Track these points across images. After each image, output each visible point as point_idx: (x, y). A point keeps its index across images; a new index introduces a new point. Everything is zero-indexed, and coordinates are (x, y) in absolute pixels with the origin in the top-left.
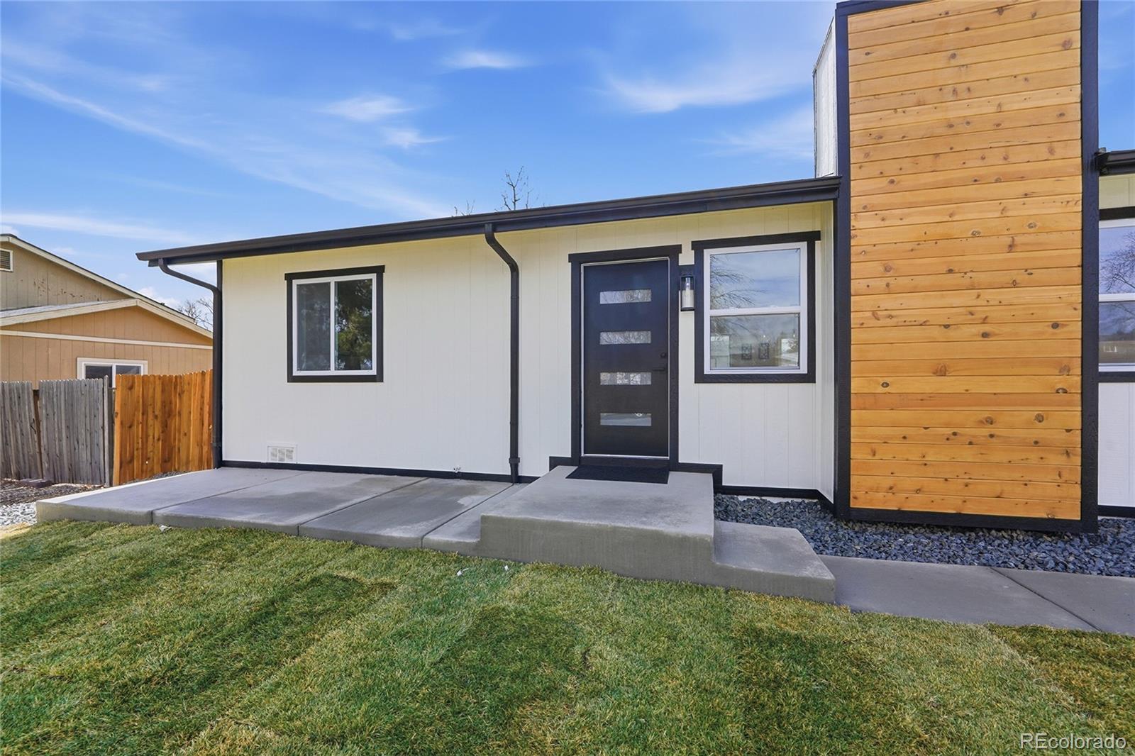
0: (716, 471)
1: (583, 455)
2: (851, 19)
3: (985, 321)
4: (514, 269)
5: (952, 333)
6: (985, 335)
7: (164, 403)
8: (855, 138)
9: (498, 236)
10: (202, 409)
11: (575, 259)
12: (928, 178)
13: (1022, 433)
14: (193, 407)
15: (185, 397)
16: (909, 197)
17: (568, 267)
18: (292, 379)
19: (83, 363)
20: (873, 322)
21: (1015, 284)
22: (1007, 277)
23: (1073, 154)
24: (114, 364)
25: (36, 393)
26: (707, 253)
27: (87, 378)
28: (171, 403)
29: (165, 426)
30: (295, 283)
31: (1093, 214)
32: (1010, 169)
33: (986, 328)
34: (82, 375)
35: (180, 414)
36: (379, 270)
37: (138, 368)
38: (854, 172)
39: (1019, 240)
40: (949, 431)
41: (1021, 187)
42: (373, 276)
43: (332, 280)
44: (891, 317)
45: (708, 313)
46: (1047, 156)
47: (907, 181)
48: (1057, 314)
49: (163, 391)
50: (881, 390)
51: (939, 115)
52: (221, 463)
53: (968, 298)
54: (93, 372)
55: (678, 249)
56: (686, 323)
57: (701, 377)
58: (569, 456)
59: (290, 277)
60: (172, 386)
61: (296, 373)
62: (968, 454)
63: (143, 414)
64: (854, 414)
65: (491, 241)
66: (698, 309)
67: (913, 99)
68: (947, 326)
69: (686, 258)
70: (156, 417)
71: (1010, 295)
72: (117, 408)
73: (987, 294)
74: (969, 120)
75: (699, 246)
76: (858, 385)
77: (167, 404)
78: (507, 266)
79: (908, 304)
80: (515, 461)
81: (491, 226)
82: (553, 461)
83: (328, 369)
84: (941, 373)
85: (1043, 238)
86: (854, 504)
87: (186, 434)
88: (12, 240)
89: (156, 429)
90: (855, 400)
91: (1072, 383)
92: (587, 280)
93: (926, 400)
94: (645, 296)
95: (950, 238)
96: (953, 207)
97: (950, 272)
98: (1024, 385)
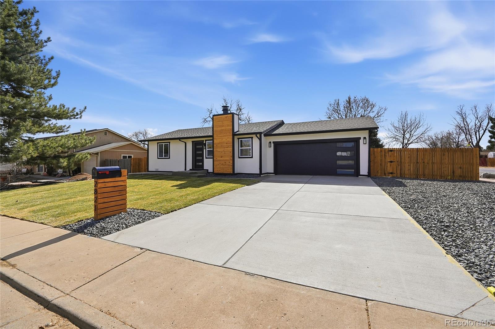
0: (207, 170)
1: (194, 168)
2: (214, 117)
5: (222, 153)
8: (214, 131)
10: (145, 164)
11: (192, 141)
13: (229, 164)
14: (143, 163)
15: (142, 162)
16: (218, 137)
18: (158, 158)
19: (122, 155)
20: (216, 151)
21: (227, 148)
23: (231, 134)
24: (127, 155)
25: (119, 161)
26: (207, 141)
29: (139, 167)
30: (159, 144)
32: (227, 135)
33: (225, 152)
34: (122, 158)
35: (141, 165)
36: (169, 142)
37: (131, 156)
38: (214, 135)
40: (222, 164)
41: (228, 137)
42: (169, 143)
43: (163, 144)
45: (207, 149)
46: (229, 134)
48: (230, 151)
49: (138, 160)
50: (216, 159)
52: (148, 171)
53: (223, 149)
54: (125, 157)
55: (204, 141)
56: (205, 150)
57: (206, 158)
58: (192, 169)
59: (158, 143)
60: (140, 160)
61: (159, 157)
62: (224, 166)
64: (214, 162)
65: (180, 140)
67: (219, 126)
69: (204, 142)
70: (137, 165)
72: (132, 164)
73: (225, 148)
74: (223, 129)
75: (206, 140)
76: (214, 159)
77: (139, 163)
78: (184, 143)
79: (219, 150)
80: (185, 169)
81: (180, 139)
82: (190, 169)
83: (163, 157)
84: (221, 157)
85: (229, 143)
86: (214, 172)
87: (142, 169)
88: (108, 130)
89: (137, 167)
90: (214, 160)
91: (232, 158)
92: (195, 144)
93: (220, 160)
94: (201, 146)
95: (222, 142)
96: (222, 139)
97: (222, 146)
98: (228, 158)
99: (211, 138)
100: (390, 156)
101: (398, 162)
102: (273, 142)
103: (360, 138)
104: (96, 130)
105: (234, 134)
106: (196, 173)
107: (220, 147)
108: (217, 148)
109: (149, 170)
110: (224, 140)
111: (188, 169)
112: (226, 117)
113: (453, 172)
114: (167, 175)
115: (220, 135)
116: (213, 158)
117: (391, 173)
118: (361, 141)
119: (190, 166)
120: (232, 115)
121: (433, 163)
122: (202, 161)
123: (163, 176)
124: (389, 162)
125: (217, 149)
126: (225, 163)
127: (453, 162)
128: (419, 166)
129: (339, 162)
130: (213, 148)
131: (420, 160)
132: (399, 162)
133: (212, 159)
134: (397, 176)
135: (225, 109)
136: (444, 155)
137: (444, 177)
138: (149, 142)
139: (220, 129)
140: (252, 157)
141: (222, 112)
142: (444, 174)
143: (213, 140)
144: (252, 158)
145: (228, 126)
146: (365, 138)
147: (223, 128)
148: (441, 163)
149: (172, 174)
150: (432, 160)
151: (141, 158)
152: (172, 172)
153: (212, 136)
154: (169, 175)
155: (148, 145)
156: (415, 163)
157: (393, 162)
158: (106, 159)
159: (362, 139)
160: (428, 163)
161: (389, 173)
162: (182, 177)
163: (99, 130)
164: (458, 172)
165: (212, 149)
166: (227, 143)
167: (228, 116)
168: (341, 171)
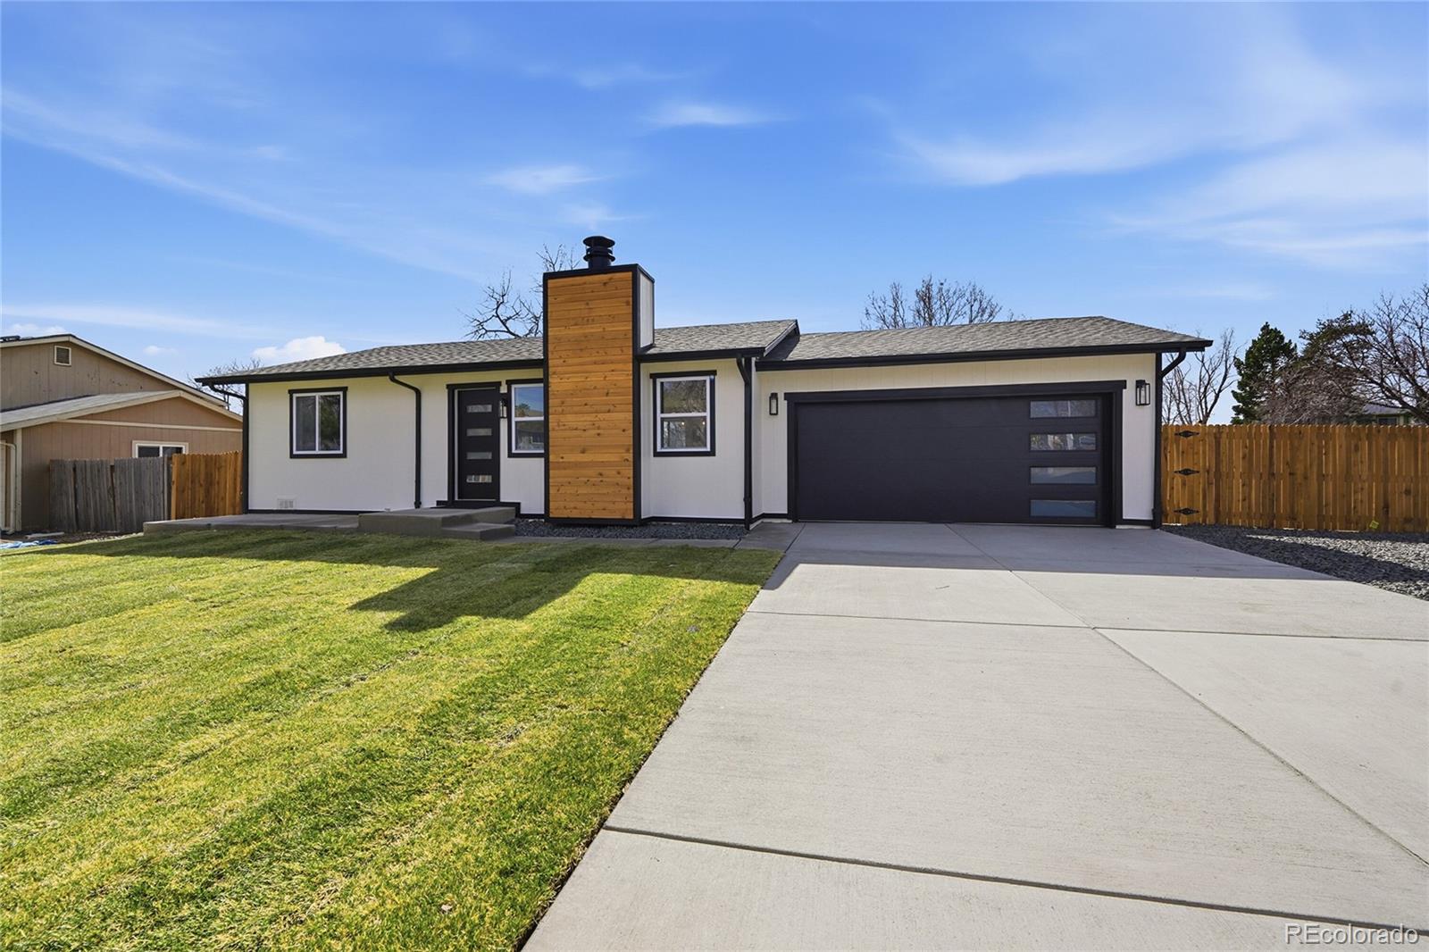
0: (517, 505)
1: (456, 499)
2: (549, 281)
3: (599, 428)
4: (418, 393)
5: (587, 433)
6: (599, 434)
7: (206, 474)
8: (551, 340)
9: (397, 378)
10: (235, 479)
11: (448, 386)
12: (577, 360)
13: (612, 480)
14: (229, 477)
15: (223, 470)
16: (570, 369)
17: (447, 390)
18: (292, 456)
19: (136, 445)
20: (557, 428)
21: (609, 411)
22: (607, 408)
24: (163, 446)
25: (112, 467)
26: (513, 386)
27: (140, 456)
28: (211, 475)
29: (208, 492)
30: (295, 396)
31: (637, 377)
32: (609, 358)
33: (599, 431)
35: (218, 483)
36: (344, 390)
37: (181, 449)
38: (550, 356)
39: (611, 391)
40: (586, 479)
41: (613, 367)
42: (341, 393)
43: (317, 395)
44: (564, 425)
45: (514, 419)
46: (620, 352)
47: (570, 361)
48: (624, 426)
49: (206, 466)
50: (561, 460)
51: (581, 331)
52: (246, 510)
54: (145, 452)
55: (499, 384)
56: (504, 424)
57: (511, 455)
58: (446, 499)
59: (291, 392)
60: (212, 462)
61: (295, 452)
62: (593, 490)
63: (192, 482)
64: (551, 472)
65: (394, 380)
66: (509, 417)
67: (573, 322)
68: (585, 430)
69: (504, 390)
70: (201, 485)
71: (607, 416)
72: (174, 478)
73: (599, 415)
74: (592, 334)
75: (509, 383)
76: (552, 458)
77: (209, 476)
78: (412, 391)
79: (570, 419)
80: (418, 504)
81: (392, 373)
82: (439, 503)
83: (315, 450)
84: (583, 452)
85: (619, 390)
86: (551, 515)
87: (223, 499)
88: (72, 339)
89: (201, 494)
90: (551, 466)
91: (630, 456)
92: (460, 397)
93: (577, 465)
94: (489, 408)
95: (585, 389)
96: (587, 375)
97: (586, 405)
98: (613, 458)
99: (538, 373)
100: (1183, 452)
101: (1208, 472)
102: (788, 396)
103: (1123, 384)
104: (17, 338)
105: (641, 357)
106: (468, 520)
107: (576, 409)
108: (563, 413)
110: (595, 379)
111: (429, 502)
112: (605, 284)
113: (1386, 507)
114: (335, 531)
116: (546, 456)
117: (1186, 511)
118: (1128, 395)
119: (437, 487)
120: (630, 274)
121: (1322, 477)
122: (493, 468)
123: (312, 534)
124: (1180, 472)
125: (563, 418)
126: (601, 474)
127: (1386, 472)
128: (1278, 486)
129: (1042, 475)
130: (546, 414)
131: (1280, 467)
132: (1212, 473)
133: (543, 460)
134: (1204, 521)
135: (599, 248)
136: (1357, 448)
137: (1357, 524)
138: (251, 385)
139: (575, 331)
140: (712, 453)
141: (585, 265)
142: (1356, 512)
143: (545, 380)
144: (714, 455)
145: (612, 318)
146: (1140, 384)
147: (588, 330)
148: (1348, 476)
149: (356, 525)
150: (1320, 465)
151: (218, 457)
152: (357, 513)
153: (542, 364)
154: (343, 531)
155: (246, 400)
156: (1265, 477)
157: (1193, 472)
158: (52, 461)
159: (1131, 385)
160: (1306, 478)
161: (1180, 511)
162: (409, 542)
163: (33, 339)
164: (1401, 506)
165: (542, 418)
166: (607, 394)
167: (610, 279)
168: (1039, 507)
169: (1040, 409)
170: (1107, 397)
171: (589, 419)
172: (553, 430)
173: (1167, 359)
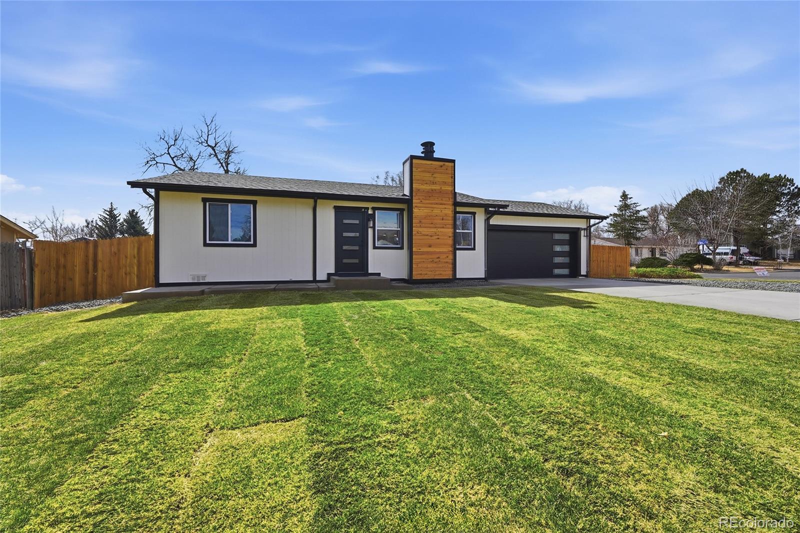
0: (379, 275)
1: (338, 272)
2: (413, 160)
3: (438, 235)
4: (314, 209)
5: (432, 238)
6: (438, 238)
8: (414, 189)
11: (336, 208)
12: (427, 201)
13: (445, 260)
16: (424, 205)
17: (333, 209)
18: (205, 245)
20: (417, 234)
21: (443, 228)
22: (442, 226)
23: (451, 202)
26: (377, 211)
30: (208, 203)
31: (456, 213)
32: (442, 202)
36: (254, 202)
38: (414, 198)
40: (432, 260)
41: (444, 206)
42: (251, 205)
43: (229, 205)
44: (421, 233)
45: (376, 229)
46: (448, 200)
47: (424, 201)
48: (449, 234)
50: (418, 250)
51: (430, 187)
55: (368, 208)
56: (370, 231)
57: (375, 248)
58: (334, 272)
59: (204, 200)
62: (435, 265)
64: (414, 256)
66: (374, 227)
67: (425, 182)
68: (431, 236)
69: (370, 212)
71: (442, 230)
73: (439, 229)
74: (435, 190)
75: (374, 209)
76: (414, 249)
79: (424, 230)
81: (317, 197)
82: (329, 275)
83: (228, 241)
84: (430, 246)
85: (448, 218)
86: (414, 279)
90: (415, 253)
91: (452, 249)
93: (428, 253)
94: (361, 221)
95: (432, 216)
96: (432, 209)
97: (432, 224)
98: (445, 250)
99: (402, 206)
105: (456, 204)
107: (426, 225)
108: (420, 227)
109: (161, 282)
110: (436, 211)
112: (441, 166)
115: (430, 202)
116: (409, 248)
118: (582, 233)
119: (327, 265)
122: (362, 255)
125: (420, 230)
126: (439, 258)
129: (556, 260)
133: (406, 250)
135: (428, 147)
136: (610, 253)
138: (162, 190)
139: (427, 187)
140: (474, 249)
141: (423, 155)
143: (409, 210)
145: (445, 183)
146: (585, 230)
147: (434, 187)
148: (608, 262)
153: (408, 202)
159: (582, 229)
166: (443, 219)
167: (444, 164)
168: (557, 271)
169: (557, 236)
170: (574, 234)
171: (433, 231)
172: (415, 235)
173: (593, 221)
